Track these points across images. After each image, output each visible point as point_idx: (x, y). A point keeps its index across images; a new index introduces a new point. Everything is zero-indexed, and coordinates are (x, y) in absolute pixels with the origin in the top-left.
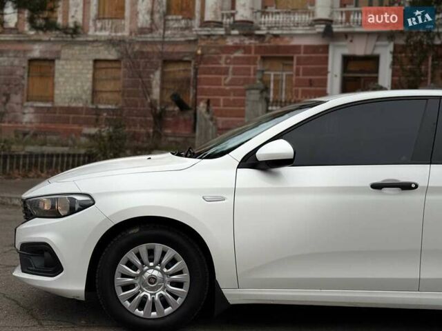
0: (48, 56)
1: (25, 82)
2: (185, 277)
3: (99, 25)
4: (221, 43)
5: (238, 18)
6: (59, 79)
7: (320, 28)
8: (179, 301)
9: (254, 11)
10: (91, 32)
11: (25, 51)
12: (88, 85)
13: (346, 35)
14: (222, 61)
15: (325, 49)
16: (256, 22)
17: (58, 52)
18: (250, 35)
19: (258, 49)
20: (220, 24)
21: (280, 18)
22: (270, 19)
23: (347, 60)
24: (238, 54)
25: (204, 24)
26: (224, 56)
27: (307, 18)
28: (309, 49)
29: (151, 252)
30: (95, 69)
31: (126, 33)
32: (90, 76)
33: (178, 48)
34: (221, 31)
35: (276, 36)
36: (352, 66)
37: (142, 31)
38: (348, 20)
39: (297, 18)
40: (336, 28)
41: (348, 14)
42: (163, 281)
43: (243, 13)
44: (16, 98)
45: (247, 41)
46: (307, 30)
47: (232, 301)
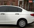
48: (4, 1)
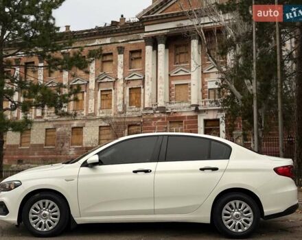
0: (80, 126)
1: (70, 137)
2: (58, 213)
3: (101, 111)
4: (152, 116)
5: (159, 106)
6: (84, 135)
7: (193, 108)
8: (56, 224)
9: (165, 103)
10: (98, 115)
11: (70, 125)
12: (97, 137)
13: (204, 111)
14: (153, 124)
15: (196, 117)
16: (167, 107)
17: (84, 124)
18: (164, 113)
19: (168, 118)
20: (151, 109)
21: (177, 105)
22: (172, 106)
23: (206, 121)
24: (159, 121)
25: (145, 109)
26: (153, 122)
27: (188, 105)
28: (189, 117)
29: (44, 204)
30: (100, 130)
31: (112, 115)
32: (98, 133)
33: (135, 120)
34: (152, 112)
35: (175, 112)
36: (208, 124)
37: (120, 113)
38: (205, 104)
39: (184, 104)
40: (200, 108)
41: (205, 102)
42: (49, 215)
43: (161, 104)
44: (67, 144)
45: (163, 115)
46: (188, 109)
47: (78, 223)
48: (129, 126)
